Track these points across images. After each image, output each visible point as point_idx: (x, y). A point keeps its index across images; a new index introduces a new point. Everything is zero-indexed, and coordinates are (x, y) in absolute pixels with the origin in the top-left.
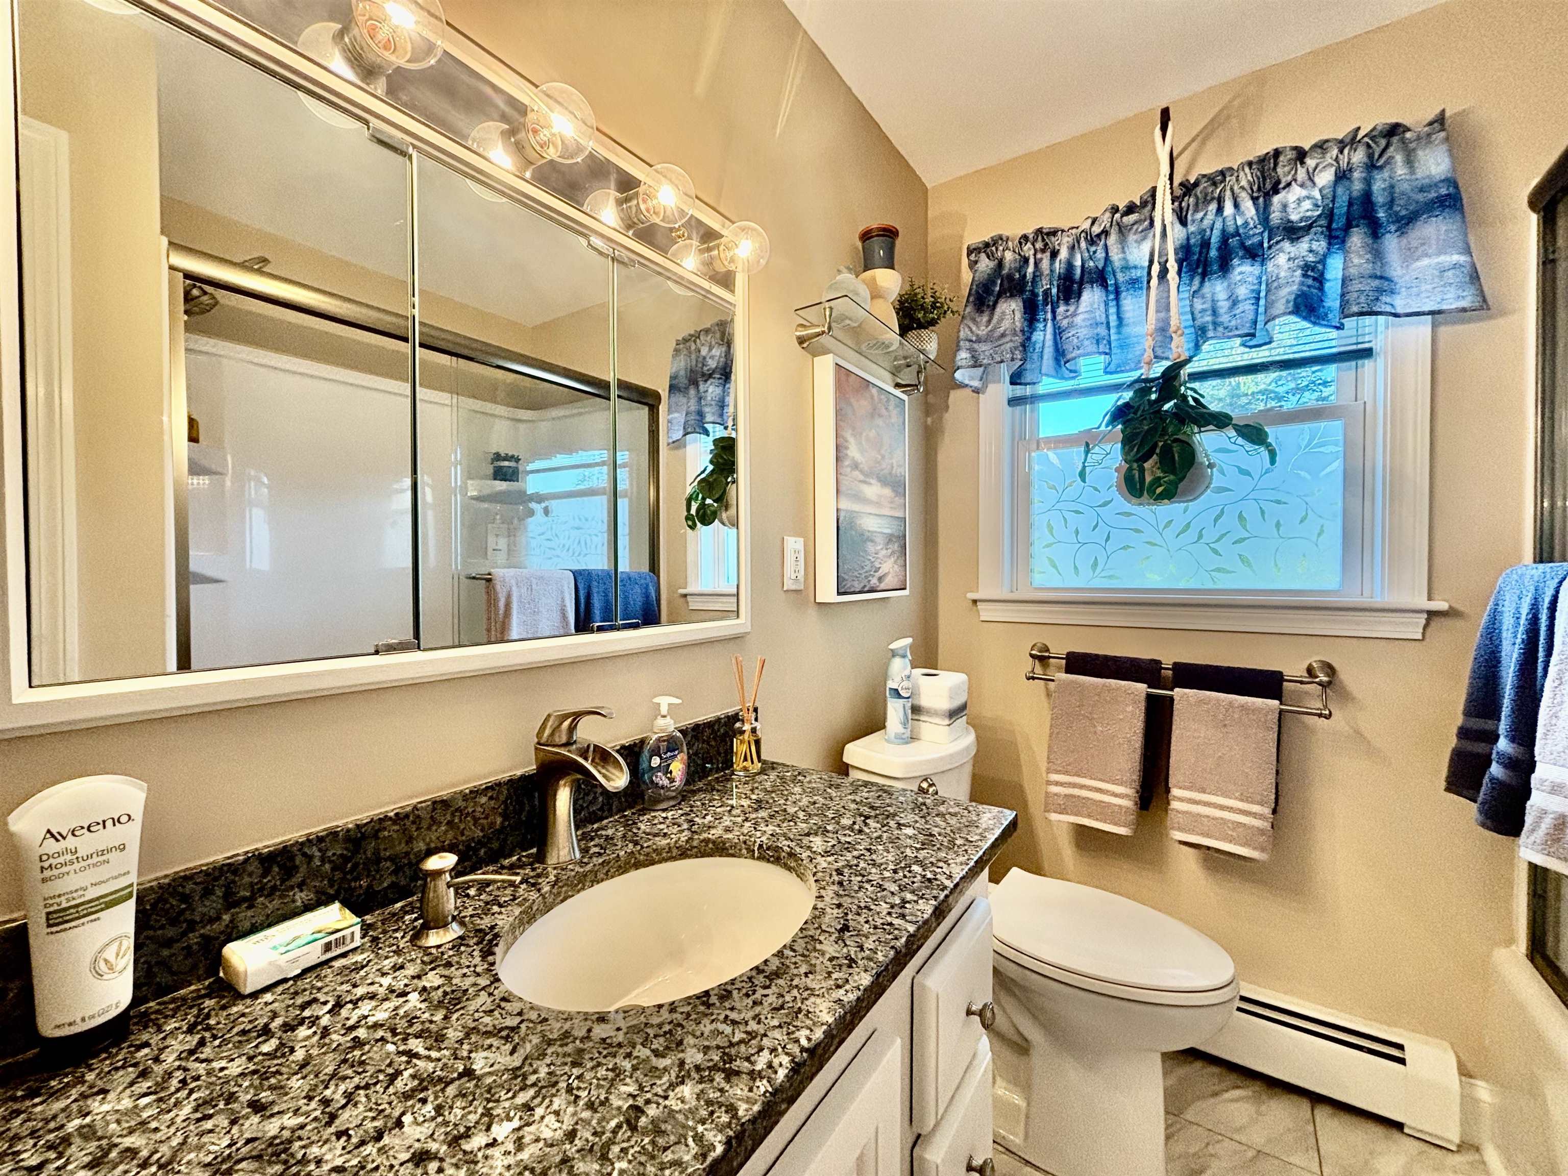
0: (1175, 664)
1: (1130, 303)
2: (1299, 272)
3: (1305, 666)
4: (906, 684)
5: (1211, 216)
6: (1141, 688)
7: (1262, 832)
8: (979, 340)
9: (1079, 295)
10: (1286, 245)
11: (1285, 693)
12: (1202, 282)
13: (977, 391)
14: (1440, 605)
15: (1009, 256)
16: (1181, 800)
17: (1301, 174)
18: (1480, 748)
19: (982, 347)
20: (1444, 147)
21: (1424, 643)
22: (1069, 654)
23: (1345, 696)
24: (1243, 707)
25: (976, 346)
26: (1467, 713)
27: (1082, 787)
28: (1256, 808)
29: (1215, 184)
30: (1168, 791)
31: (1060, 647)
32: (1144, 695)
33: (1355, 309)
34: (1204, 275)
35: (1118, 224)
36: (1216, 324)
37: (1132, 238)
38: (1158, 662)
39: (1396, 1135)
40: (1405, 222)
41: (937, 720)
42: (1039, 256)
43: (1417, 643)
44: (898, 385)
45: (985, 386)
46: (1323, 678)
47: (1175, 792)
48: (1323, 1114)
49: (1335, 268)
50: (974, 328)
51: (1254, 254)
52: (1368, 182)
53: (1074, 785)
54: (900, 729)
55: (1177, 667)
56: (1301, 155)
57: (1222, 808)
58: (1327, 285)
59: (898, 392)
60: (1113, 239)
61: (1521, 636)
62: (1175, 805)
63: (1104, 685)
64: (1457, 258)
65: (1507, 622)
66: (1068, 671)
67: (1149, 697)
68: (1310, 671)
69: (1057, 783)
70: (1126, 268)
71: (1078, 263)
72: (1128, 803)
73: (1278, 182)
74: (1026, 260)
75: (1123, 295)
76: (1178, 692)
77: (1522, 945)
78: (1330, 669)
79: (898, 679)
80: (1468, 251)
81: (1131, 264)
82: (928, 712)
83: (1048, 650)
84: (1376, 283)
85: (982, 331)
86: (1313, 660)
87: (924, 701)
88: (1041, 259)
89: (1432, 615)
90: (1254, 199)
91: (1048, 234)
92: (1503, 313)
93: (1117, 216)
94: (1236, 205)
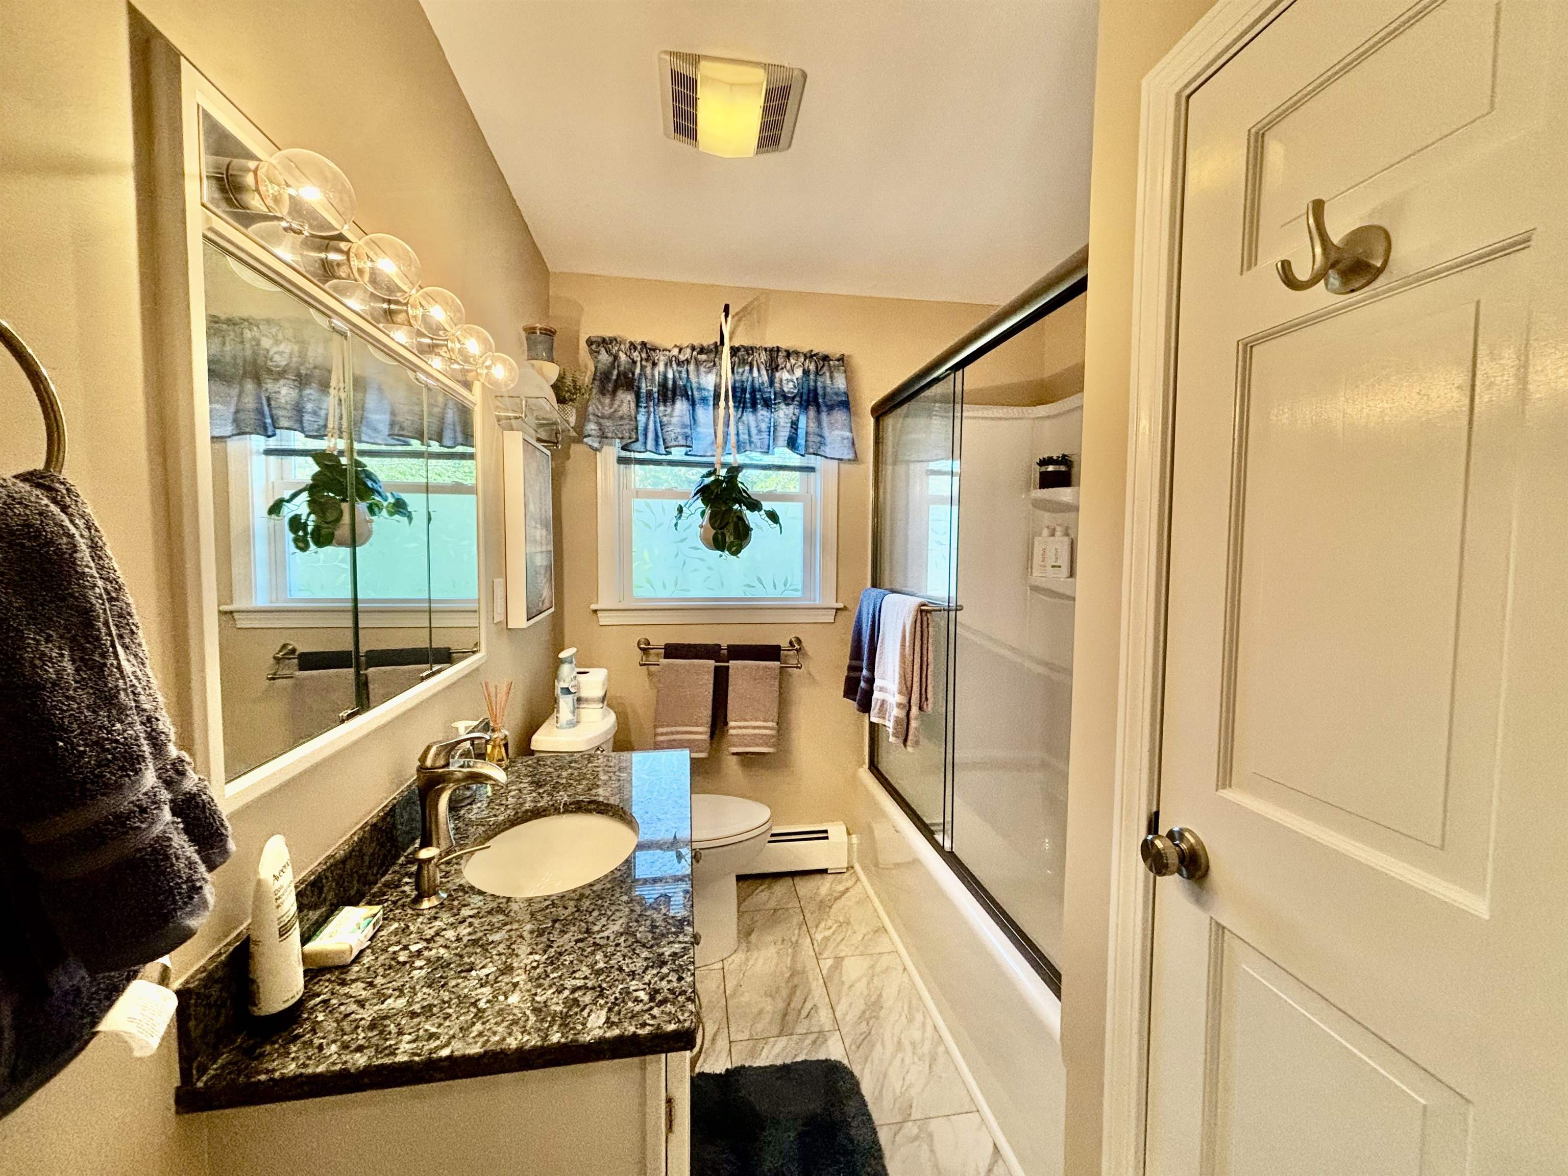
0: (728, 646)
1: (700, 411)
2: (789, 425)
3: (788, 641)
4: (573, 683)
5: (746, 374)
6: (712, 663)
7: (773, 736)
8: (603, 417)
9: (673, 402)
10: (783, 406)
11: (782, 657)
12: (742, 412)
13: (596, 450)
14: (841, 605)
15: (623, 357)
16: (734, 728)
17: (788, 365)
18: (855, 674)
19: (607, 423)
20: (844, 375)
21: (834, 626)
22: (666, 645)
23: (805, 654)
24: (766, 667)
25: (601, 420)
26: (851, 659)
27: (678, 733)
28: (770, 724)
29: (748, 354)
30: (726, 724)
31: (659, 640)
32: (713, 668)
33: (811, 451)
34: (743, 408)
35: (696, 359)
36: (751, 442)
37: (702, 369)
38: (719, 646)
39: (825, 876)
40: (831, 408)
41: (594, 706)
42: (644, 363)
43: (831, 626)
44: (539, 440)
45: (602, 447)
46: (797, 646)
47: (731, 724)
48: (797, 880)
49: (802, 424)
50: (600, 407)
51: (767, 404)
52: (815, 381)
53: (672, 733)
54: (570, 717)
55: (730, 648)
56: (788, 355)
57: (755, 728)
58: (799, 431)
59: (539, 445)
60: (692, 367)
61: (870, 623)
62: (731, 732)
63: (690, 665)
64: (848, 434)
65: (864, 616)
66: (666, 657)
67: (716, 668)
68: (791, 643)
69: (662, 734)
70: (700, 389)
71: (670, 375)
72: (706, 737)
73: (778, 366)
74: (634, 362)
75: (697, 406)
76: (732, 663)
77: (866, 766)
78: (799, 641)
79: (568, 680)
80: (851, 431)
81: (702, 386)
82: (587, 700)
83: (649, 644)
84: (819, 439)
85: (608, 411)
86: (792, 637)
87: (584, 694)
88: (646, 367)
89: (837, 610)
90: (767, 370)
91: (650, 349)
92: (863, 463)
93: (695, 353)
94: (759, 371)
